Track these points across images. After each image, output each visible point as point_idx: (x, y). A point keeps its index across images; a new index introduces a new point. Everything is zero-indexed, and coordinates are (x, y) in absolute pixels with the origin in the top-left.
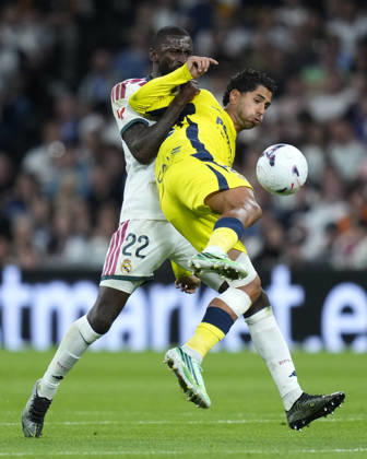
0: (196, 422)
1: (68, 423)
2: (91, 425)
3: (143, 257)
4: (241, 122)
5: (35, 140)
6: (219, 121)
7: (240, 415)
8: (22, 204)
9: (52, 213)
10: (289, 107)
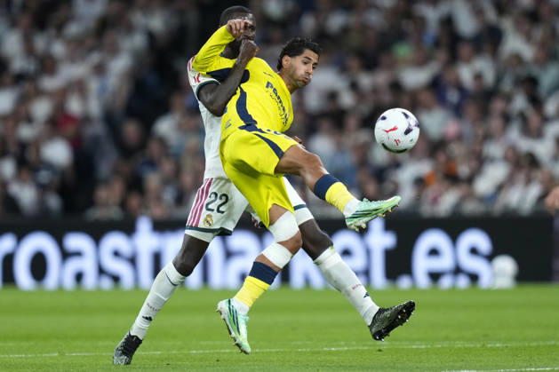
0: (304, 350)
1: (194, 352)
2: (213, 354)
3: (223, 212)
4: (294, 83)
5: (163, 109)
6: (268, 85)
7: (342, 343)
8: (152, 164)
9: (178, 172)
10: (382, 78)
